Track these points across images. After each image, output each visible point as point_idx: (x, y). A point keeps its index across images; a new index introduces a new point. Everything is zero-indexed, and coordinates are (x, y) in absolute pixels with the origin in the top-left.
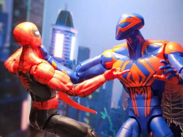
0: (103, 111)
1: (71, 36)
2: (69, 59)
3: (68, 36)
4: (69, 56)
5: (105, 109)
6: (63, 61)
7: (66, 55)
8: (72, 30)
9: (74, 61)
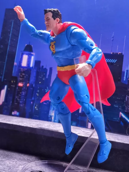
0: (46, 89)
1: (31, 56)
2: (30, 66)
4: (30, 65)
6: (27, 68)
7: (28, 65)
8: (32, 53)
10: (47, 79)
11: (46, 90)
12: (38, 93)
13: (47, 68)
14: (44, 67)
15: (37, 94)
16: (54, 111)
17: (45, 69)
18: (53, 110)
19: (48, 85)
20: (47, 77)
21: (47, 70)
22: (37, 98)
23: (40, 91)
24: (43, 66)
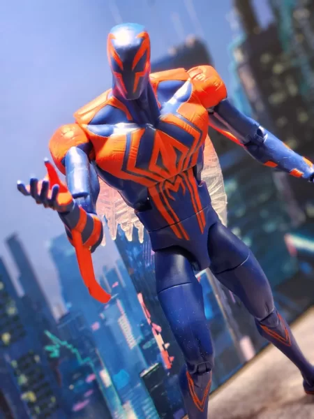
0: (48, 342)
10: (24, 298)
11: (48, 348)
12: (25, 389)
15: (24, 396)
16: (128, 405)
18: (123, 403)
19: (47, 322)
20: (20, 292)
22: (37, 409)
23: (28, 375)
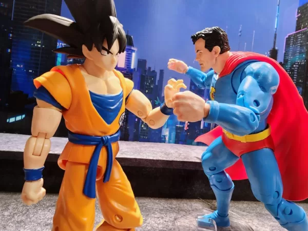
1: (132, 52)
2: (130, 68)
3: (129, 52)
4: (131, 65)
5: (158, 98)
6: (126, 70)
7: (127, 65)
8: (133, 48)
9: (135, 69)
13: (156, 71)
14: (152, 70)
17: (154, 71)
21: (156, 73)
24: (150, 68)
